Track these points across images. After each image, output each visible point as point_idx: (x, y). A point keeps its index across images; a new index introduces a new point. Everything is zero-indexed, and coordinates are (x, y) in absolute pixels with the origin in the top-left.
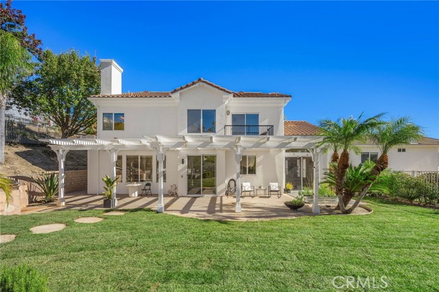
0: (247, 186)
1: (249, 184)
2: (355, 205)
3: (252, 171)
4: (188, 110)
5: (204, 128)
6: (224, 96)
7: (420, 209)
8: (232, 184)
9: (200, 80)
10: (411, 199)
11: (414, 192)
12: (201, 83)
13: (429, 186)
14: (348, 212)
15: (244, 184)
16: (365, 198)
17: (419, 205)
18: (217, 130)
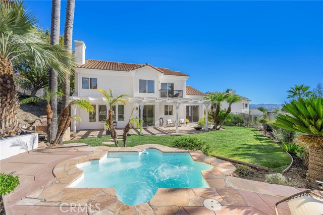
0: (170, 121)
1: (170, 120)
2: (220, 127)
3: (171, 113)
4: (140, 80)
5: (148, 90)
6: (159, 74)
7: (239, 127)
8: (161, 120)
9: (147, 64)
10: (236, 123)
11: (237, 120)
12: (147, 66)
13: (241, 118)
14: (218, 129)
15: (168, 120)
16: (223, 125)
17: (238, 126)
18: (155, 92)
